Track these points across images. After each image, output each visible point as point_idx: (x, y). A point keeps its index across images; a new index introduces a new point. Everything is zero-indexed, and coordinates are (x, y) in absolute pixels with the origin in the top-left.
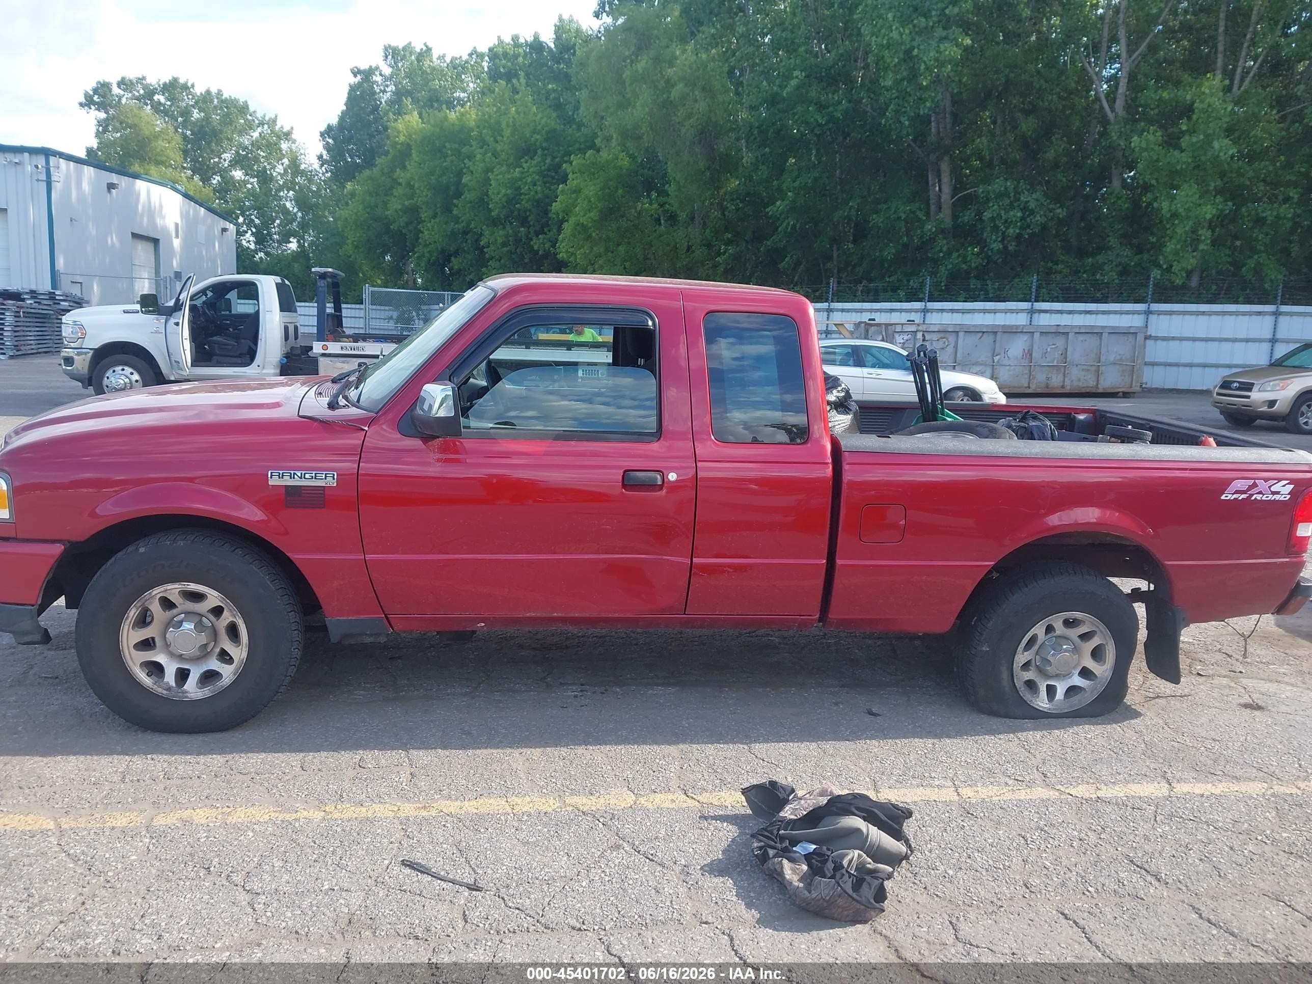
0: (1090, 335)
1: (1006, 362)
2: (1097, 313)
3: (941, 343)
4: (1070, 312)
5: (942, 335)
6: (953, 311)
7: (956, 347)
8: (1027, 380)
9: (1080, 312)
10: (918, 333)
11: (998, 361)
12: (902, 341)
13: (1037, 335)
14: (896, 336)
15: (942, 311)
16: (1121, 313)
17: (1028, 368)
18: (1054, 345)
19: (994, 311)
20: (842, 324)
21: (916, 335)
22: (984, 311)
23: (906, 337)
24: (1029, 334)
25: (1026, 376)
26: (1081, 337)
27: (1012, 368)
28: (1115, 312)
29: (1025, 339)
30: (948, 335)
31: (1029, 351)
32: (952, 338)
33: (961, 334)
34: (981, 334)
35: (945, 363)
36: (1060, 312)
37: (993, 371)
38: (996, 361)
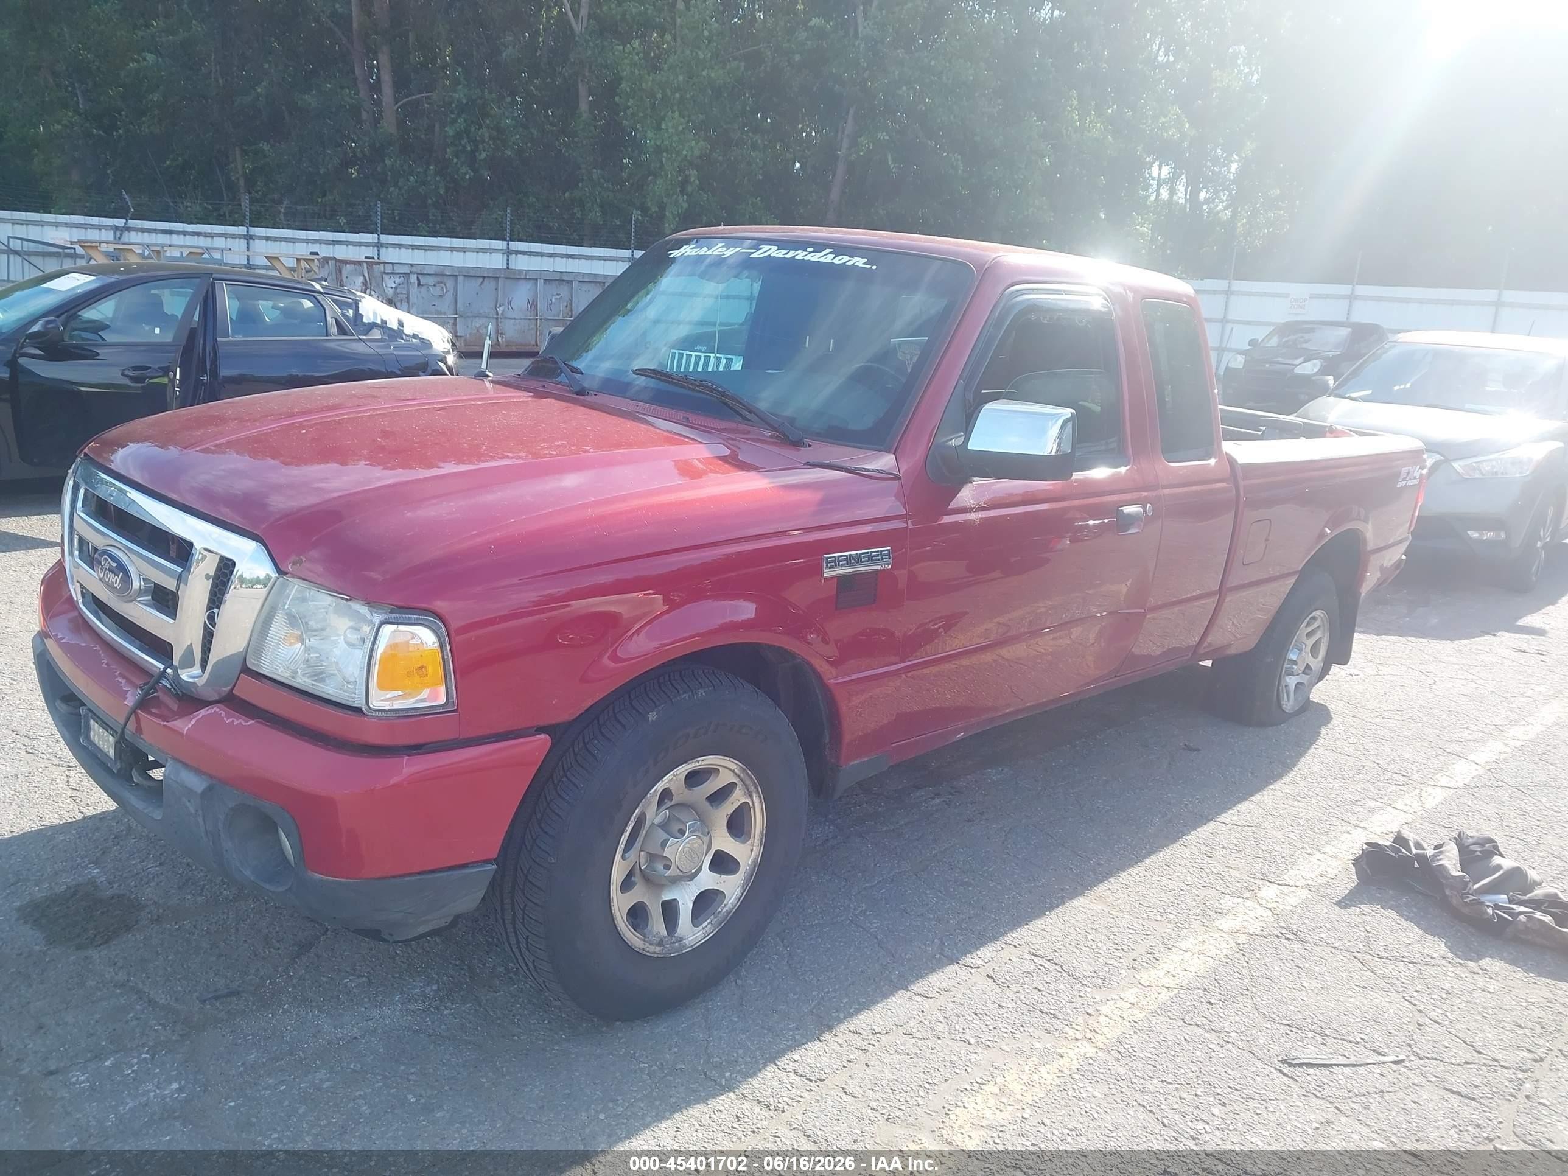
0: (593, 284)
1: (510, 314)
2: (580, 257)
3: (438, 289)
4: (551, 255)
5: (439, 279)
6: (413, 247)
7: (455, 295)
8: (534, 336)
9: (562, 256)
10: (411, 275)
11: (502, 314)
12: (394, 285)
13: (541, 283)
14: (386, 277)
15: (400, 246)
16: (605, 259)
17: (534, 322)
18: (558, 295)
19: (464, 250)
20: (277, 258)
21: (408, 279)
22: (452, 249)
23: (398, 281)
24: (532, 281)
25: (533, 332)
26: (585, 287)
27: (517, 321)
28: (599, 258)
29: (528, 287)
30: (445, 279)
31: (533, 301)
32: (450, 283)
33: (460, 279)
34: (481, 280)
35: (445, 314)
36: (540, 254)
37: (497, 325)
38: (500, 312)
